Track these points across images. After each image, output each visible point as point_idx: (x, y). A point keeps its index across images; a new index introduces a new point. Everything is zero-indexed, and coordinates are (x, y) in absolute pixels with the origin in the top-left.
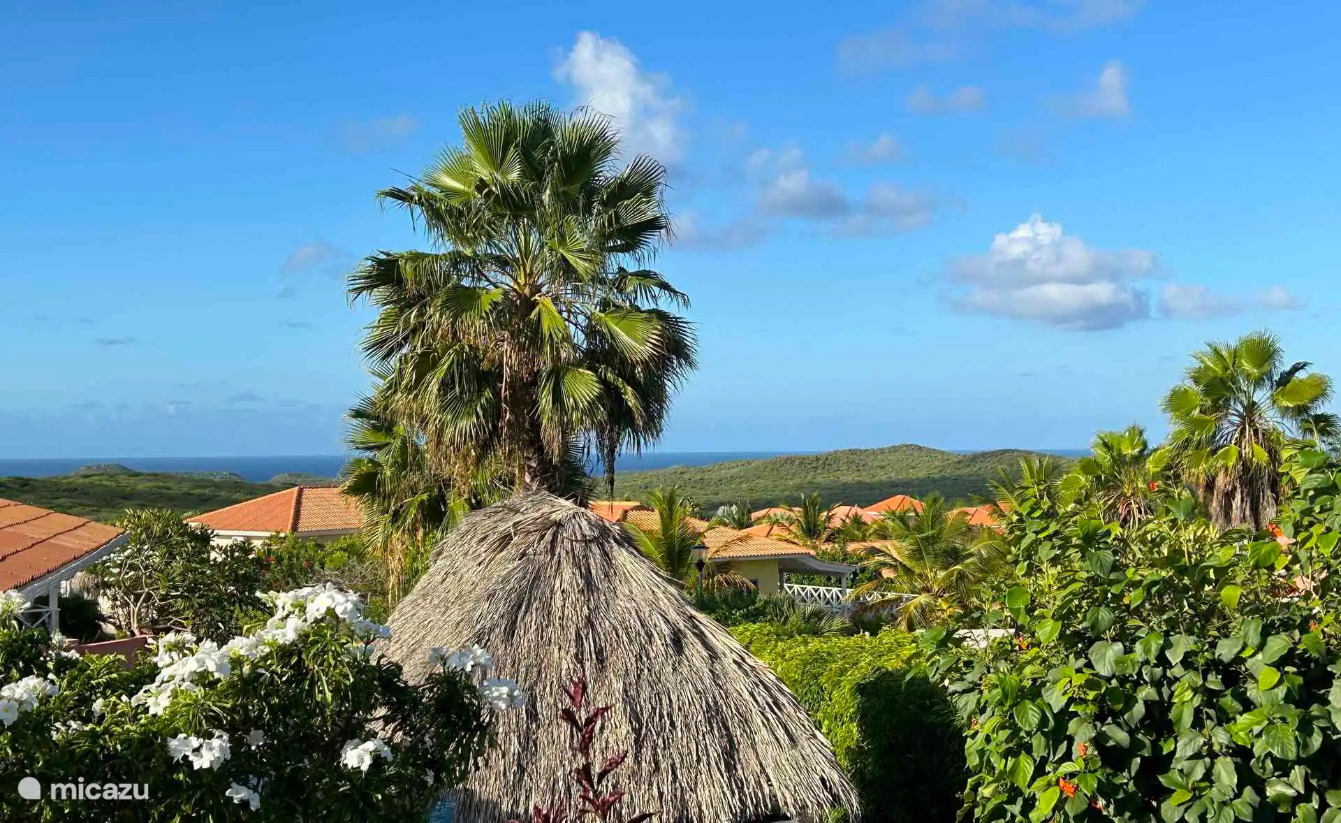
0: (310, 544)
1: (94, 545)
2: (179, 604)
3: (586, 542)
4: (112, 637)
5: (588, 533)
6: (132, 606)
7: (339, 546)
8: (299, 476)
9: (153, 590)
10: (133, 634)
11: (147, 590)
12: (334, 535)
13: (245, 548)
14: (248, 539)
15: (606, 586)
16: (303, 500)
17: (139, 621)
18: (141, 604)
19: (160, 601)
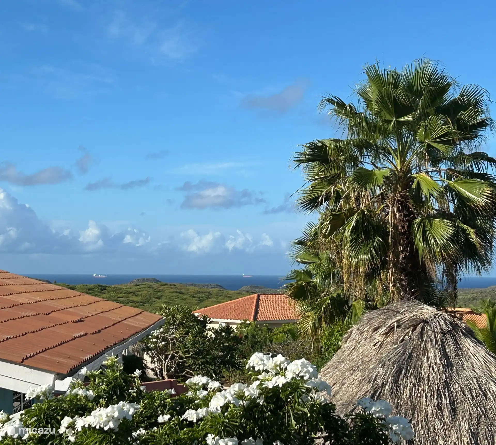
0: (264, 328)
1: (147, 325)
2: (190, 361)
3: (443, 333)
4: (151, 379)
5: (444, 327)
6: (164, 362)
7: (282, 329)
8: (257, 287)
9: (176, 353)
10: (163, 378)
11: (172, 352)
12: (278, 324)
13: (227, 329)
14: (228, 324)
15: (457, 361)
16: (261, 302)
17: (168, 371)
18: (169, 361)
19: (179, 359)
